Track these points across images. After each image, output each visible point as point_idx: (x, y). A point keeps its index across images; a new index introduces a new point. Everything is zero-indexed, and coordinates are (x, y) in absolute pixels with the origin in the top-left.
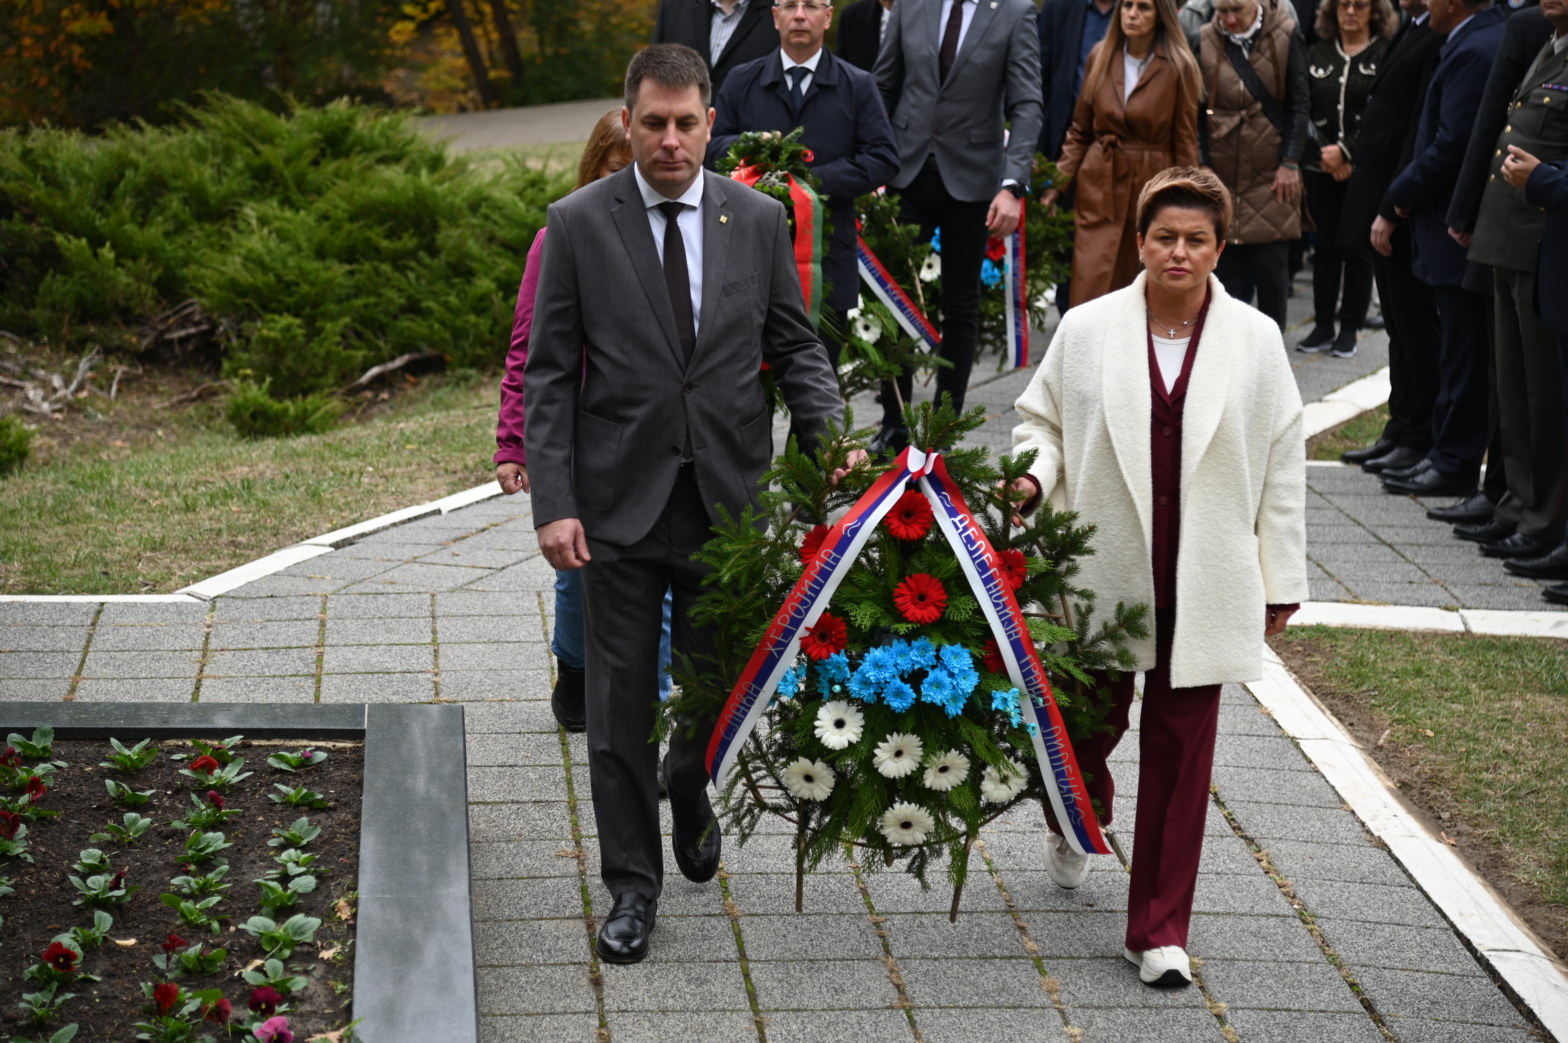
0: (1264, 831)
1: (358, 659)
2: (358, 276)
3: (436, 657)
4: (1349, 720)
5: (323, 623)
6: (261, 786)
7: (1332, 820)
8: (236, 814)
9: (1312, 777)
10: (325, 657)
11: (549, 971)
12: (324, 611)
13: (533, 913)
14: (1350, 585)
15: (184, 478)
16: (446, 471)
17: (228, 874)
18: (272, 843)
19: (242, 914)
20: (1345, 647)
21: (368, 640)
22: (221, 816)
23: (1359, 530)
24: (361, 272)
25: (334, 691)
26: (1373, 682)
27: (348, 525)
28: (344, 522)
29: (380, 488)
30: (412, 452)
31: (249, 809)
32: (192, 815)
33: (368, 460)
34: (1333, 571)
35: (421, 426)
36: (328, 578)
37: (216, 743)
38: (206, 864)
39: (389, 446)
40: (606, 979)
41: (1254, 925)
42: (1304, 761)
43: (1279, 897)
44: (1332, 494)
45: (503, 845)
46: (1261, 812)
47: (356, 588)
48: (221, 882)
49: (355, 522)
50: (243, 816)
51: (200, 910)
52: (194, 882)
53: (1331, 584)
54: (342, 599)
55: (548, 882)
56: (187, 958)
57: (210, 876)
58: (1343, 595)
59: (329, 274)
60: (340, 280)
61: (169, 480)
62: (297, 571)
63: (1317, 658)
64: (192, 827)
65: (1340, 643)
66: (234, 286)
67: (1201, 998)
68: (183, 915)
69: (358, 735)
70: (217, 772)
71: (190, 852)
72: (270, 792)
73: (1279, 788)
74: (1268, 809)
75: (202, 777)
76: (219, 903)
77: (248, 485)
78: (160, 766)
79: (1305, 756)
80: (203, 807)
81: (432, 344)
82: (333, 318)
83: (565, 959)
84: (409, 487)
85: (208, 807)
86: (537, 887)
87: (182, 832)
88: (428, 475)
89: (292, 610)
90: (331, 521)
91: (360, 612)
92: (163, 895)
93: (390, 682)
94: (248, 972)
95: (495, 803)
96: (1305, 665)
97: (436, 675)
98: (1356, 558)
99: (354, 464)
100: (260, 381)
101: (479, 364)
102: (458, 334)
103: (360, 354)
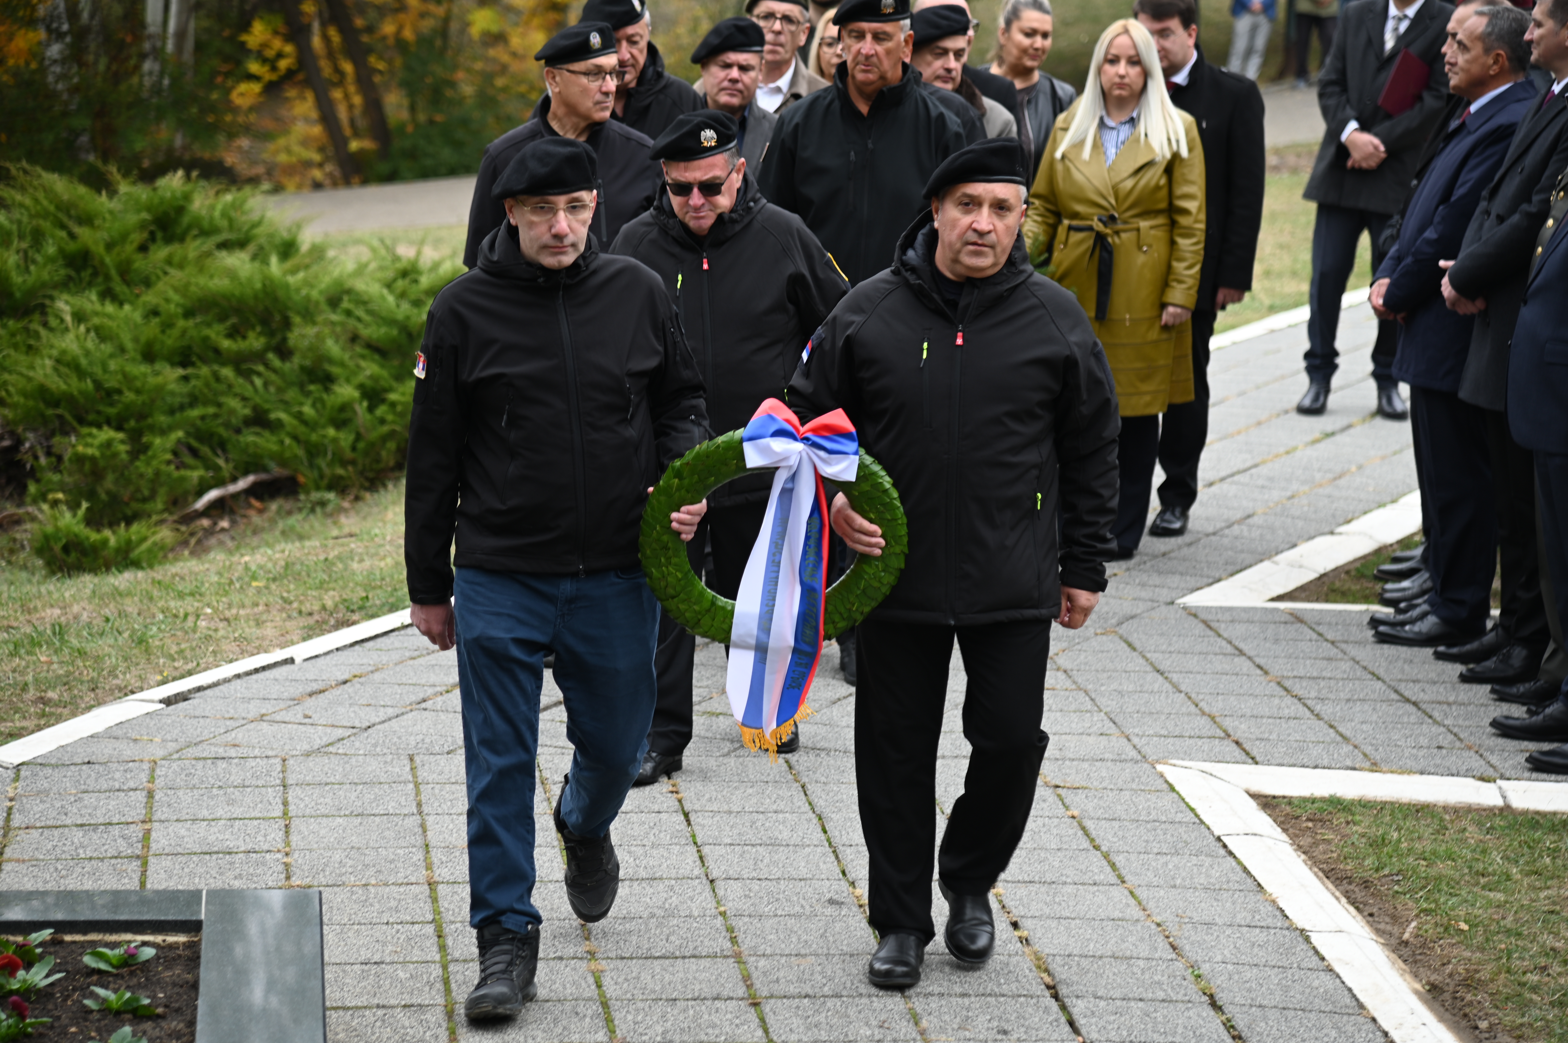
1: (192, 837)
2: (193, 382)
3: (287, 833)
4: (1369, 910)
5: (150, 795)
6: (75, 990)
7: (1350, 1028)
8: (43, 1023)
9: (1325, 977)
10: (154, 835)
12: (152, 779)
14: (1368, 749)
16: (300, 612)
20: (1363, 824)
21: (205, 813)
22: (26, 1026)
24: (197, 377)
25: (163, 875)
26: (1397, 865)
27: (182, 677)
28: (177, 674)
29: (221, 633)
30: (259, 590)
31: (58, 1018)
33: (206, 599)
34: (1348, 733)
35: (270, 559)
36: (157, 740)
37: (19, 939)
39: (231, 583)
42: (1315, 958)
46: (1265, 1019)
47: (192, 752)
49: (190, 673)
50: (53, 1026)
53: (1346, 749)
54: (175, 766)
58: (1360, 761)
59: (159, 380)
60: (172, 386)
62: (119, 732)
63: (1330, 836)
65: (1357, 818)
66: (43, 394)
69: (194, 927)
70: (21, 974)
72: (85, 997)
73: (1286, 989)
74: (1273, 1015)
77: (60, 630)
79: (1316, 952)
81: (283, 462)
82: (164, 432)
84: (255, 631)
85: (9, 1015)
88: (278, 617)
89: (114, 779)
90: (161, 673)
91: (195, 781)
93: (232, 863)
95: (357, 1007)
96: (1316, 844)
97: (287, 855)
98: (1374, 718)
99: (190, 605)
100: (74, 506)
101: (339, 486)
102: (314, 451)
103: (195, 475)
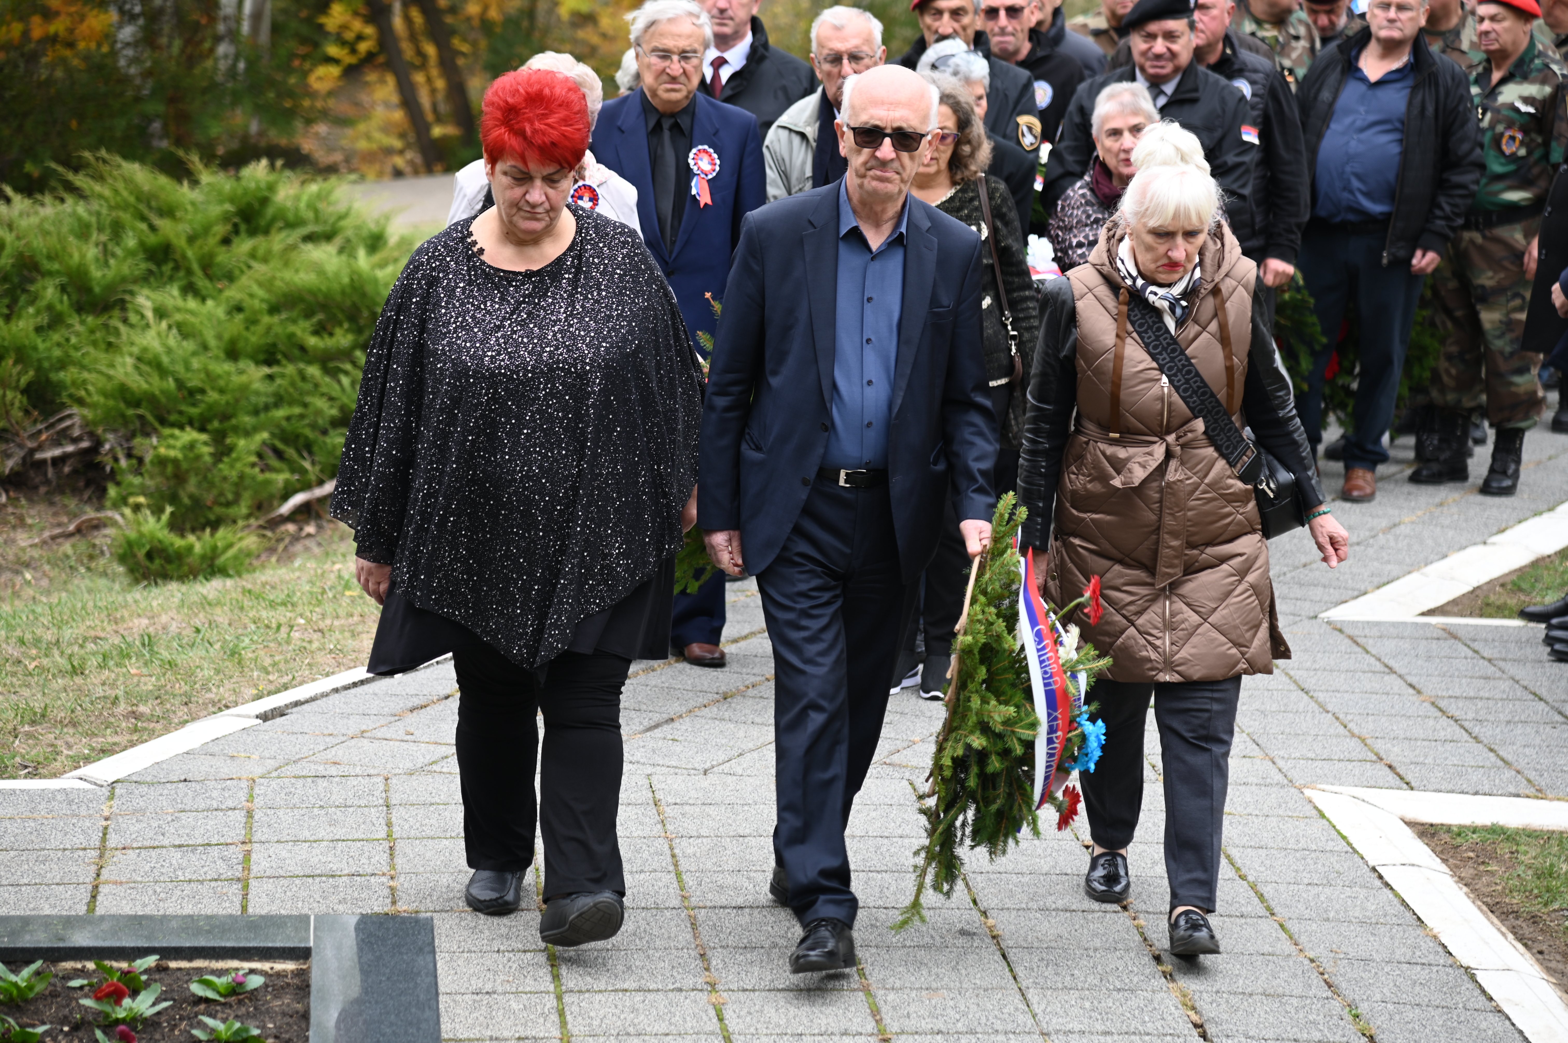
1: (295, 858)
2: (279, 382)
3: (392, 856)
5: (250, 814)
6: (182, 1019)
10: (254, 856)
12: (251, 798)
15: (68, 633)
21: (306, 834)
23: (1541, 706)
24: (283, 375)
25: (265, 899)
27: (278, 691)
28: (273, 688)
29: (315, 645)
33: (299, 610)
34: (1509, 758)
36: (255, 756)
37: (124, 965)
39: (324, 592)
42: (1482, 998)
44: (1503, 660)
47: (290, 770)
49: (287, 687)
53: (1508, 774)
54: (274, 784)
58: (1524, 788)
59: (243, 379)
60: (257, 385)
61: (49, 636)
62: (216, 748)
63: (1493, 867)
65: (1522, 848)
66: (124, 393)
69: (303, 954)
70: (127, 1002)
72: (192, 1027)
75: (108, 1009)
77: (149, 642)
78: (54, 995)
79: (1484, 992)
82: (248, 433)
84: (352, 643)
89: (211, 798)
90: (256, 686)
91: (296, 800)
93: (336, 887)
96: (1478, 876)
97: (392, 878)
98: (1538, 741)
99: (282, 615)
100: (158, 511)
103: (281, 478)
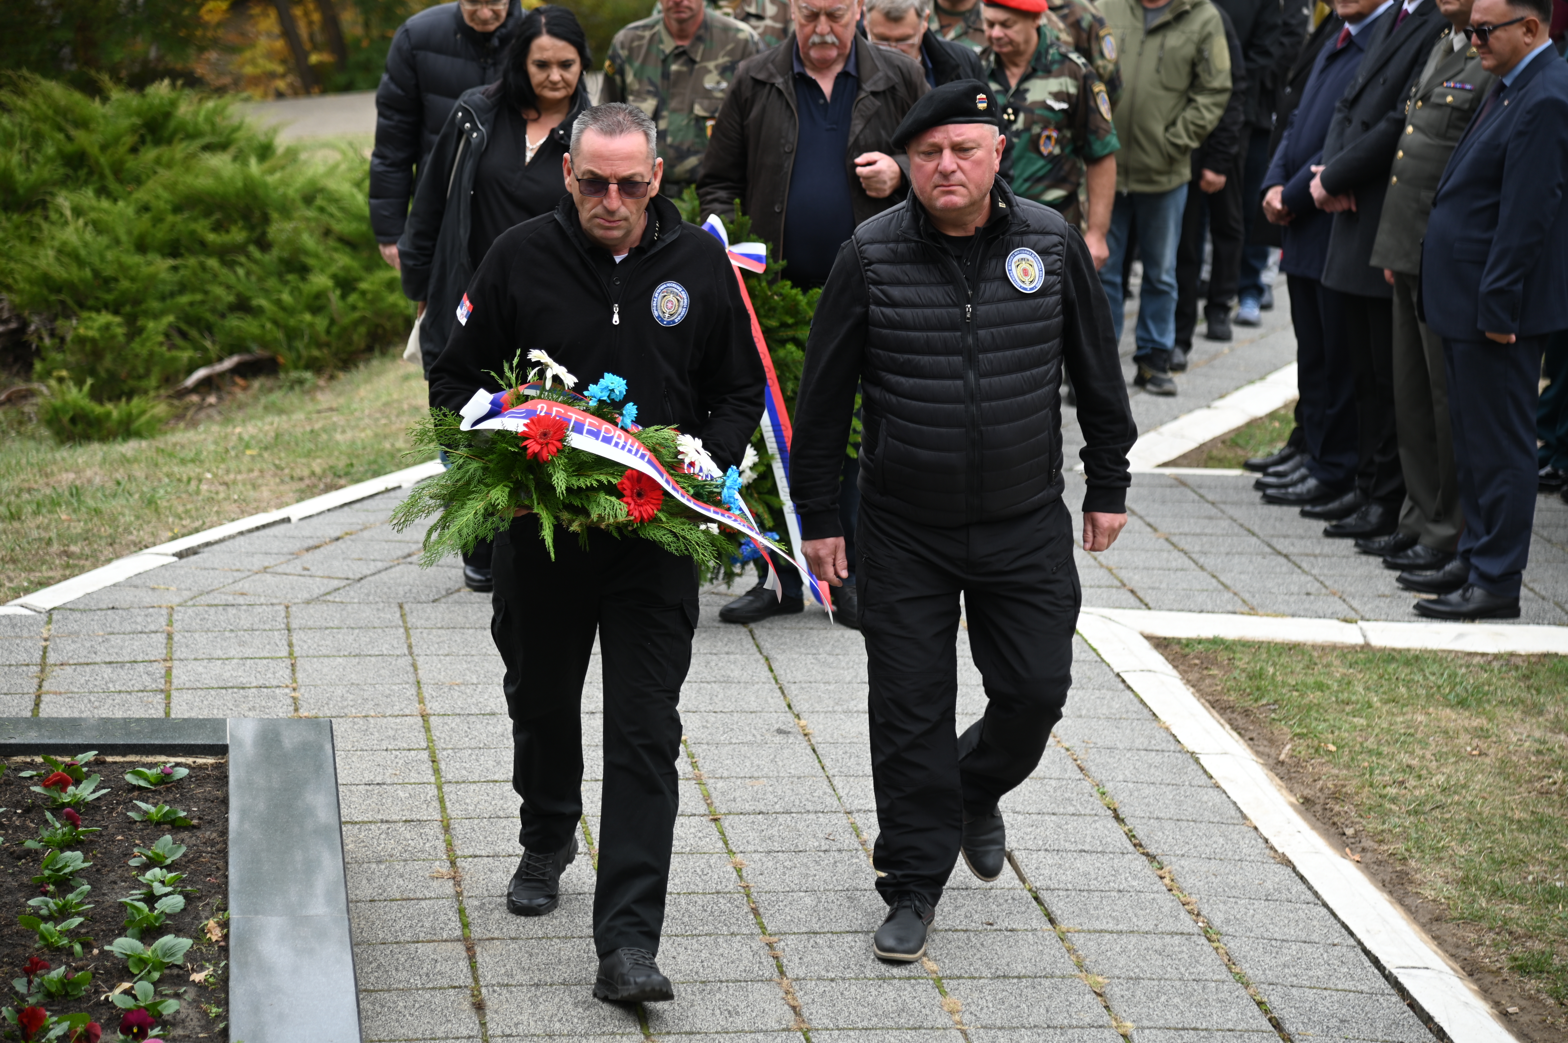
0: (1166, 847)
1: (209, 673)
2: (182, 272)
3: (293, 671)
4: (1249, 735)
5: (170, 637)
6: (118, 804)
7: (1235, 836)
8: (92, 832)
9: (1213, 793)
10: (175, 672)
11: (427, 996)
12: (170, 623)
13: (408, 936)
14: (1246, 596)
16: (292, 478)
17: (89, 894)
18: (133, 862)
19: (105, 936)
20: (1243, 661)
21: (219, 653)
22: (78, 835)
23: (1254, 540)
24: (186, 267)
25: (185, 707)
26: (1273, 696)
27: (190, 533)
28: (185, 531)
29: (222, 496)
30: (253, 457)
31: (106, 827)
32: (45, 834)
33: (207, 465)
34: (1228, 582)
35: (260, 430)
36: (173, 588)
37: (68, 759)
38: (64, 884)
39: (227, 451)
40: (489, 1003)
41: (1158, 944)
42: (1204, 777)
43: (1183, 915)
44: (1225, 503)
45: (374, 866)
46: (1162, 829)
47: (205, 599)
48: (81, 903)
49: (197, 530)
50: (101, 835)
51: (61, 932)
52: (53, 904)
53: (1227, 596)
54: (190, 611)
55: (423, 903)
56: (50, 981)
57: (70, 896)
58: (1239, 606)
59: (152, 269)
60: (163, 275)
62: (138, 582)
63: (1214, 671)
64: (47, 846)
65: (1238, 656)
66: (47, 281)
67: (1106, 1018)
68: (43, 937)
69: (221, 750)
70: (71, 789)
71: (47, 873)
72: (127, 810)
73: (1179, 804)
74: (1169, 825)
75: (55, 795)
76: (81, 924)
77: (76, 492)
78: (8, 783)
79: (1205, 771)
80: (58, 825)
81: (264, 344)
82: (156, 316)
83: (445, 982)
84: (252, 494)
85: (63, 826)
86: (412, 909)
87: (36, 852)
88: (273, 482)
89: (136, 623)
90: (172, 530)
91: (209, 625)
92: (20, 917)
93: (246, 697)
94: (116, 995)
95: (364, 822)
96: (1202, 679)
97: (294, 689)
98: (1251, 568)
99: (191, 470)
100: (79, 383)
101: (315, 366)
102: (292, 334)
103: (185, 355)
